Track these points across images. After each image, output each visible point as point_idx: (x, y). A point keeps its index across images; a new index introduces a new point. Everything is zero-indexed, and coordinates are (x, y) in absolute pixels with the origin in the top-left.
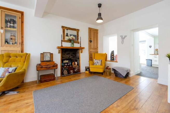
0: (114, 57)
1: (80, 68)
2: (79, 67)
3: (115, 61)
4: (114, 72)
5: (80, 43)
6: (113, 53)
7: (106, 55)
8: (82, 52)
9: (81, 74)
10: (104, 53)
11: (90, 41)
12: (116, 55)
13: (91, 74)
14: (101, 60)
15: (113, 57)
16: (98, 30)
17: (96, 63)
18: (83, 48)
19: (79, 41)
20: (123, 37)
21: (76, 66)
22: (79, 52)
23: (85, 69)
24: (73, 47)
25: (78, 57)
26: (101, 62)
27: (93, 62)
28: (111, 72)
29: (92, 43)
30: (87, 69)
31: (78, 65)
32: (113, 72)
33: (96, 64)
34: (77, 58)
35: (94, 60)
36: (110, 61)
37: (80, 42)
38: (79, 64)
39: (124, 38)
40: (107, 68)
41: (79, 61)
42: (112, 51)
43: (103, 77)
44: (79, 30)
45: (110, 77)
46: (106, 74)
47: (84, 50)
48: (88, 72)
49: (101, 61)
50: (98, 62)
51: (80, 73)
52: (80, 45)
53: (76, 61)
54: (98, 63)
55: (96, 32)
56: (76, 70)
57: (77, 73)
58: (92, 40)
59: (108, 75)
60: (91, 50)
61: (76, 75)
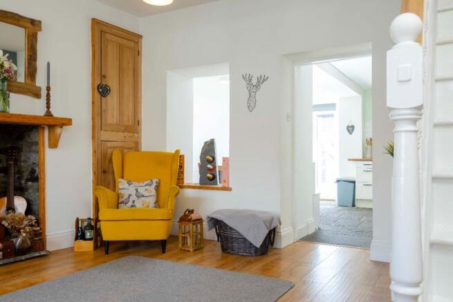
0: (215, 168)
1: (43, 229)
2: (40, 222)
3: (219, 185)
4: (218, 235)
5: (48, 96)
6: (209, 149)
7: (182, 158)
8: (54, 145)
9: (52, 258)
10: (170, 149)
11: (102, 90)
12: (225, 160)
13: (107, 253)
14: (154, 184)
15: (210, 166)
16: (140, 37)
17: (134, 197)
18: (66, 122)
19: (40, 81)
20: (254, 82)
21: (22, 220)
22: (37, 144)
23: (74, 229)
24: (4, 112)
25: (33, 171)
26: (154, 192)
27: (119, 196)
28: (201, 234)
29: (109, 97)
30: (87, 230)
31: (29, 211)
32: (210, 234)
33: (130, 203)
34: (26, 175)
35: (122, 184)
36: (199, 185)
37: (48, 89)
38: (35, 208)
39: (257, 86)
40: (186, 218)
41: (40, 190)
42: (208, 139)
43: (166, 259)
44: (40, 22)
45: (199, 256)
46: (180, 246)
47: (65, 134)
48: (87, 246)
49: (157, 188)
50: (141, 190)
51: (43, 253)
52: (48, 107)
53: (21, 191)
54: (139, 196)
55: (132, 44)
56: (18, 242)
57: (28, 256)
58: (112, 83)
59: (191, 250)
60: (105, 135)
61: (22, 265)
